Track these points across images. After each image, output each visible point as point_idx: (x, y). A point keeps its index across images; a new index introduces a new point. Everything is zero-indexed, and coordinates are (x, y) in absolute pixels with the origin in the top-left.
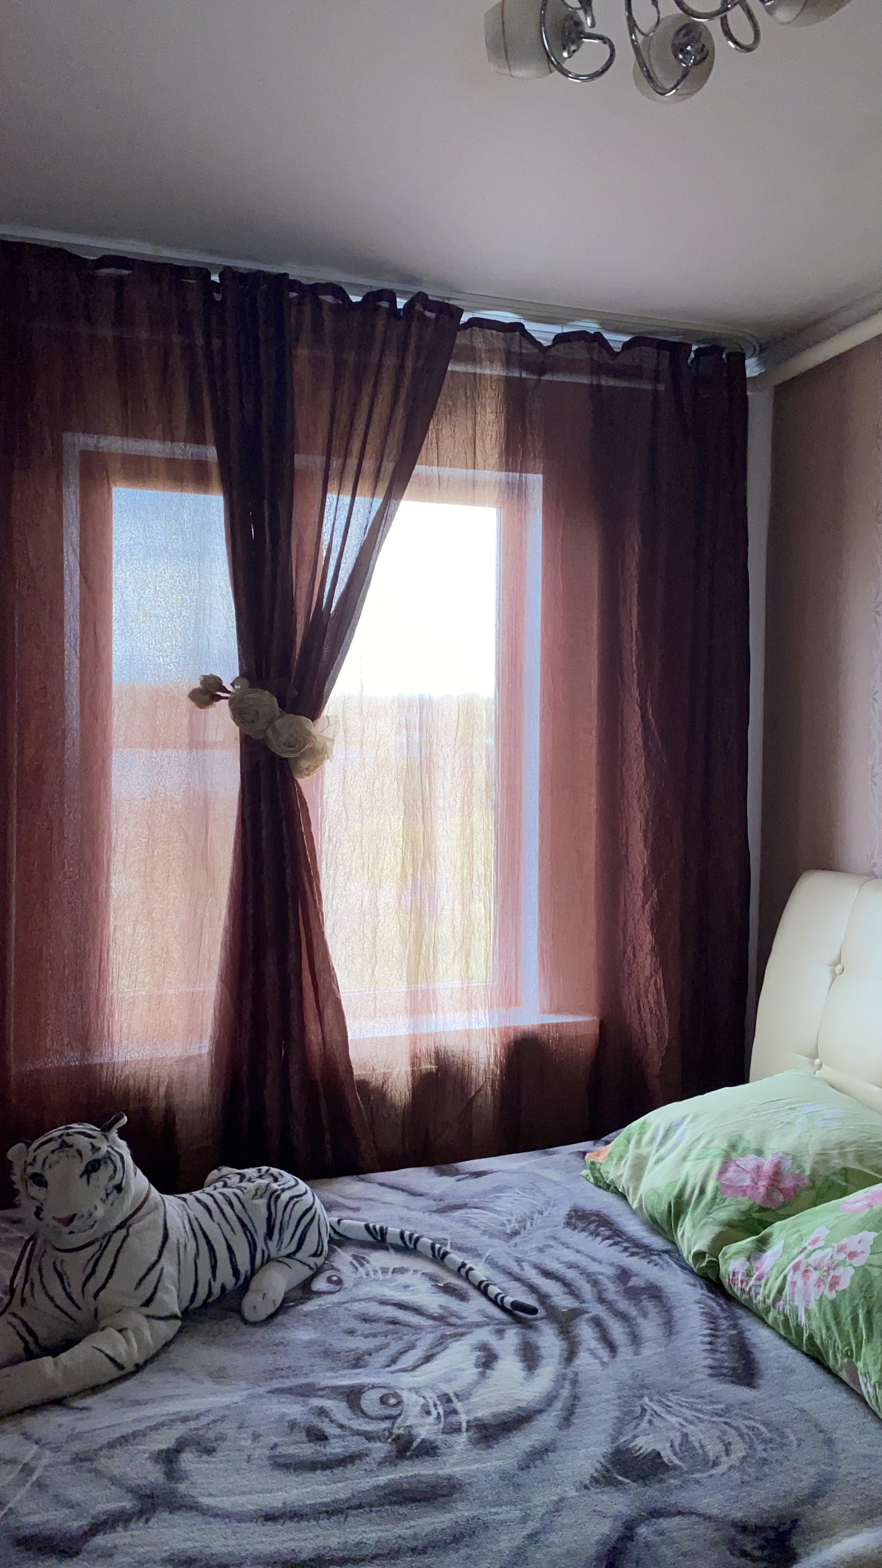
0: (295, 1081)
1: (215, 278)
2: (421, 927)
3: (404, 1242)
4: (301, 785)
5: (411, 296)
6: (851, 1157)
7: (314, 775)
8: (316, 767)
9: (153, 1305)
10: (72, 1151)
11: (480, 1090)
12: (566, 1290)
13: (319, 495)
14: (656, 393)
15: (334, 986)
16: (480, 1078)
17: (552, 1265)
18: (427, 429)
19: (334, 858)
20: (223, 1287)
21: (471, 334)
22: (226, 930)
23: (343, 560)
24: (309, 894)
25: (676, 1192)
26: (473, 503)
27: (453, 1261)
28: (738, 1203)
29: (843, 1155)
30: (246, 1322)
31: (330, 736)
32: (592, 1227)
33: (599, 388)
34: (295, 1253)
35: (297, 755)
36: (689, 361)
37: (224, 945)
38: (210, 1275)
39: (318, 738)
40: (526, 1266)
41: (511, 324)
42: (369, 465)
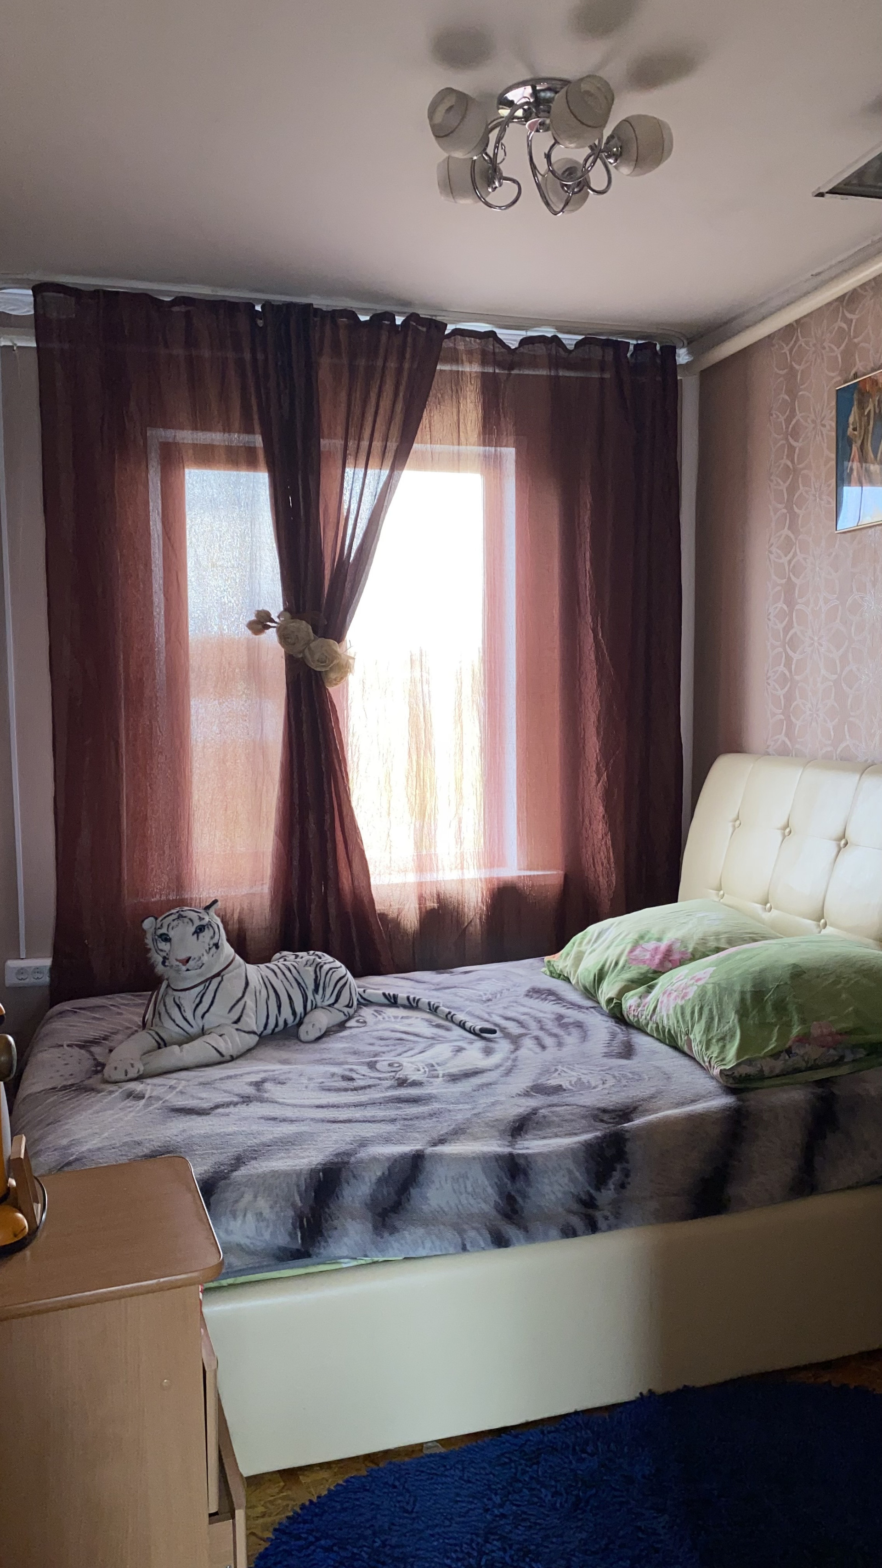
0: (333, 911)
1: (258, 308)
2: (424, 801)
3: (410, 1003)
4: (331, 693)
5: (407, 315)
6: (723, 940)
7: (340, 685)
8: (342, 678)
9: (240, 1024)
10: (186, 920)
11: (471, 921)
12: (519, 1025)
13: (340, 471)
14: (602, 379)
15: (359, 841)
16: (471, 913)
17: (510, 1014)
18: (421, 417)
19: (357, 749)
20: (285, 1021)
21: (455, 340)
22: (278, 799)
23: (359, 520)
24: (339, 773)
25: (599, 967)
26: (459, 471)
27: (443, 1012)
28: (639, 968)
29: (718, 940)
30: (301, 1041)
31: (353, 656)
32: (544, 996)
33: (557, 377)
34: (333, 1004)
35: (328, 669)
36: (629, 355)
37: (278, 810)
38: (276, 1012)
39: (342, 655)
40: (493, 1016)
41: (485, 332)
42: (377, 444)
